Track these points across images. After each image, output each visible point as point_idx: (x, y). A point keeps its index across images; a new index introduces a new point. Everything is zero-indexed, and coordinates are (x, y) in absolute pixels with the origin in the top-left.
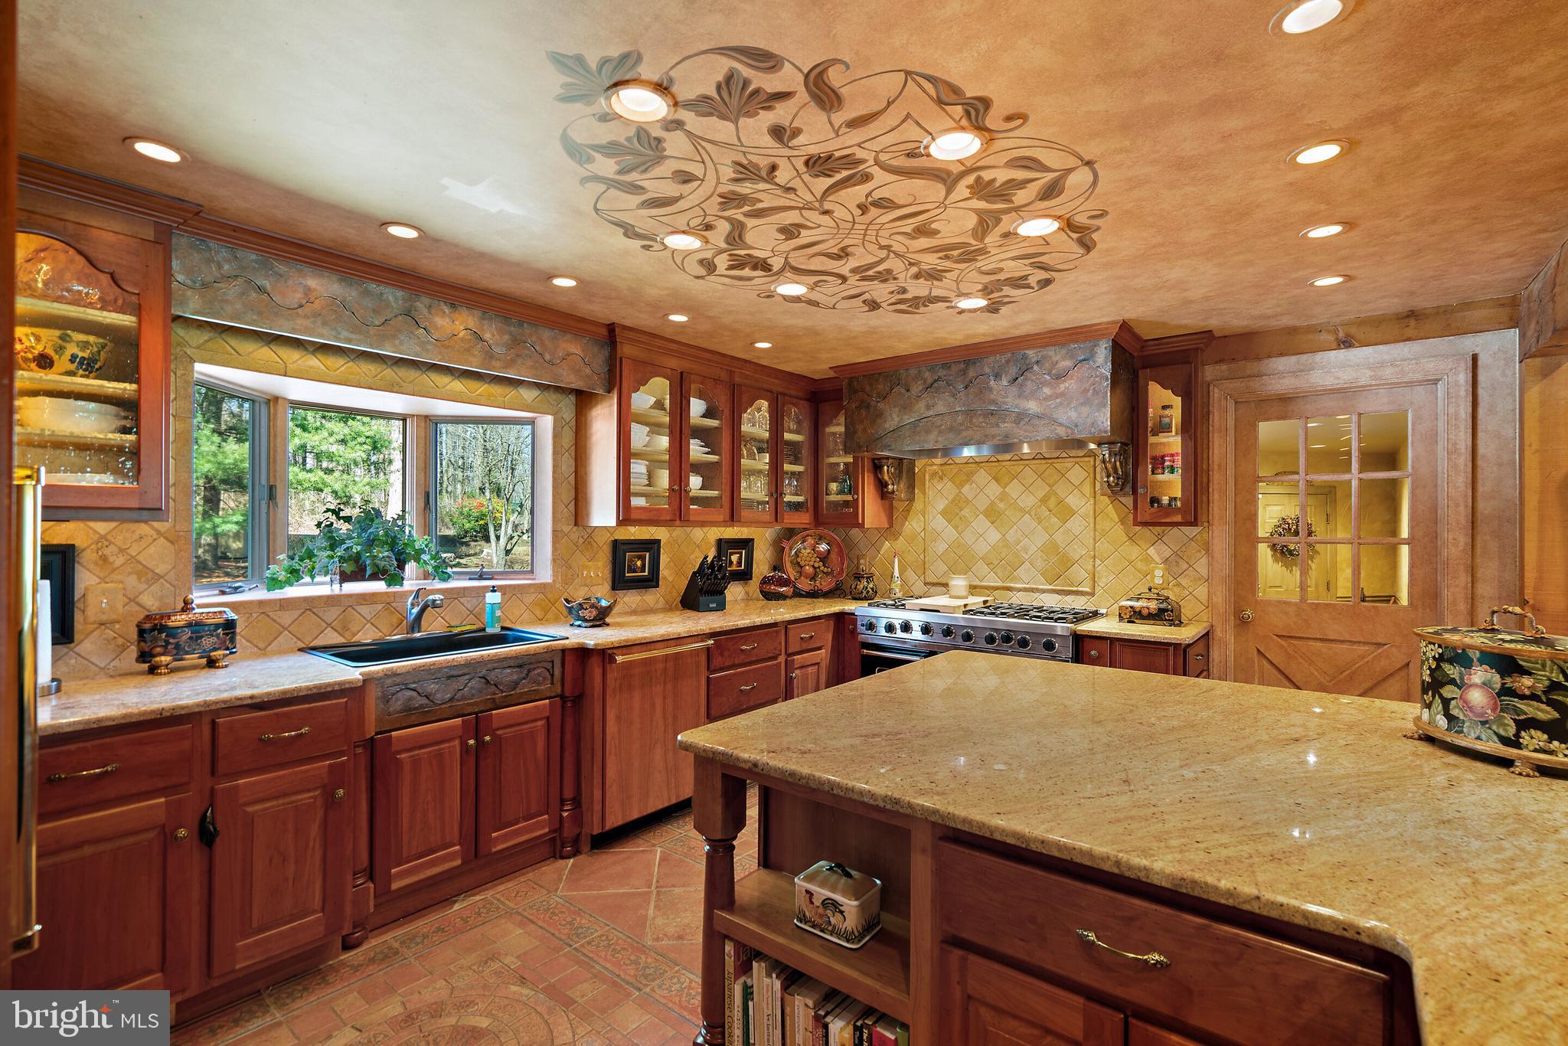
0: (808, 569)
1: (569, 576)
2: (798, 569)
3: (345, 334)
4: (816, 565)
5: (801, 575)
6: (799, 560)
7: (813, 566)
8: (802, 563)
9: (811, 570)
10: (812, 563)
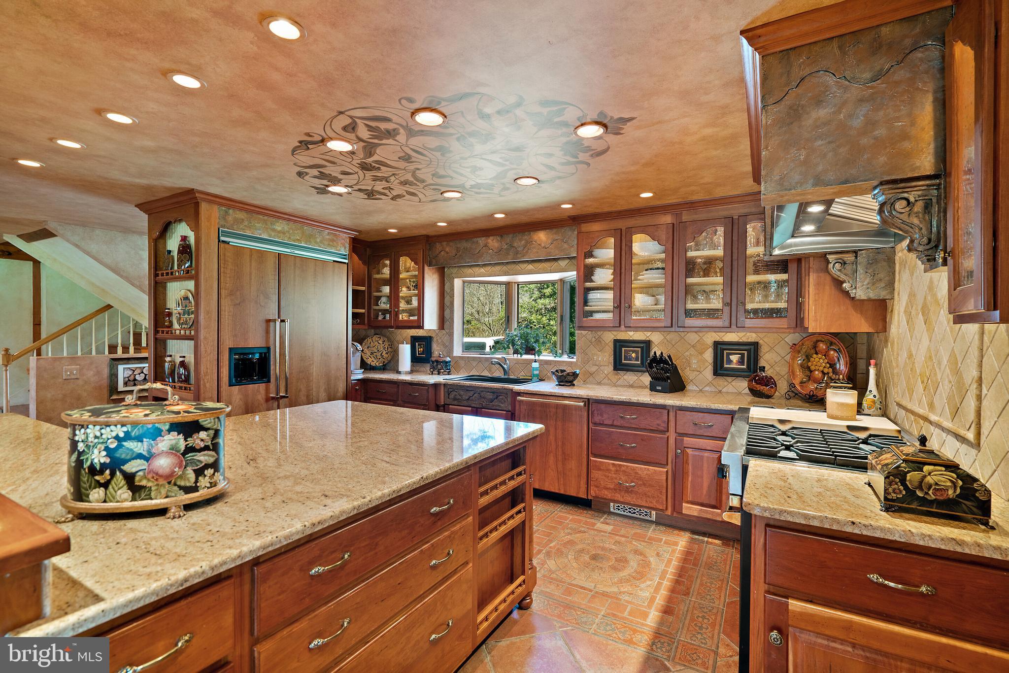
0: (817, 374)
1: (586, 359)
2: (808, 373)
3: (468, 260)
4: (826, 371)
5: (809, 379)
6: (810, 364)
7: (823, 372)
8: (812, 368)
9: (820, 375)
10: (821, 368)
